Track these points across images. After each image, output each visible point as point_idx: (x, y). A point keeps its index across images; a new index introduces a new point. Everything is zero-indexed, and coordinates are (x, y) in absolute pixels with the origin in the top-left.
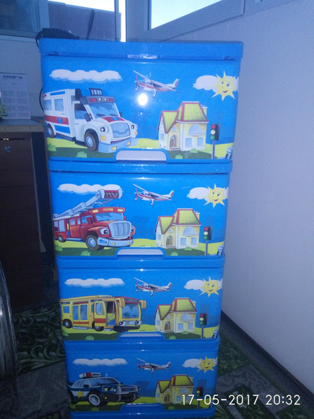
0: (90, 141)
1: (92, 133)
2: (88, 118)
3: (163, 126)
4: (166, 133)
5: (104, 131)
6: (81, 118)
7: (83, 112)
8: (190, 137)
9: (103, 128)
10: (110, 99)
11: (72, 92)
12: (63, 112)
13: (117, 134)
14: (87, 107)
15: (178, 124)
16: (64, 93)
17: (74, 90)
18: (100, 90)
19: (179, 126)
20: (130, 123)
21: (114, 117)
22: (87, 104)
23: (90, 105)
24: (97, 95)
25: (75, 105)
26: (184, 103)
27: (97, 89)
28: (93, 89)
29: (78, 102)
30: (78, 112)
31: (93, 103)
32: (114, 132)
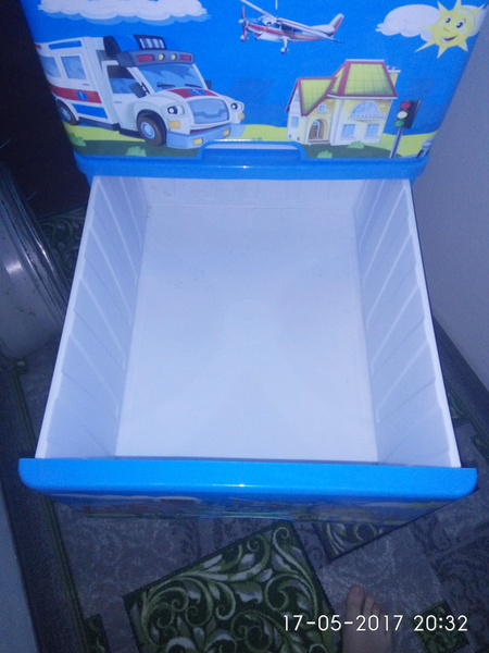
0: (148, 129)
1: (150, 116)
2: (140, 91)
3: (298, 103)
4: (303, 115)
5: (176, 112)
6: (125, 92)
7: (128, 81)
8: (353, 122)
9: (174, 108)
10: (182, 57)
11: (98, 43)
12: (85, 82)
13: (201, 118)
14: (134, 71)
15: (329, 101)
16: (79, 44)
17: (101, 39)
18: (158, 38)
19: (333, 105)
20: (229, 101)
21: (194, 89)
22: (133, 65)
23: (140, 68)
24: (154, 48)
25: (109, 68)
26: (350, 63)
27: (151, 38)
28: (144, 37)
29: (114, 63)
30: (117, 82)
31: (147, 63)
32: (195, 114)
